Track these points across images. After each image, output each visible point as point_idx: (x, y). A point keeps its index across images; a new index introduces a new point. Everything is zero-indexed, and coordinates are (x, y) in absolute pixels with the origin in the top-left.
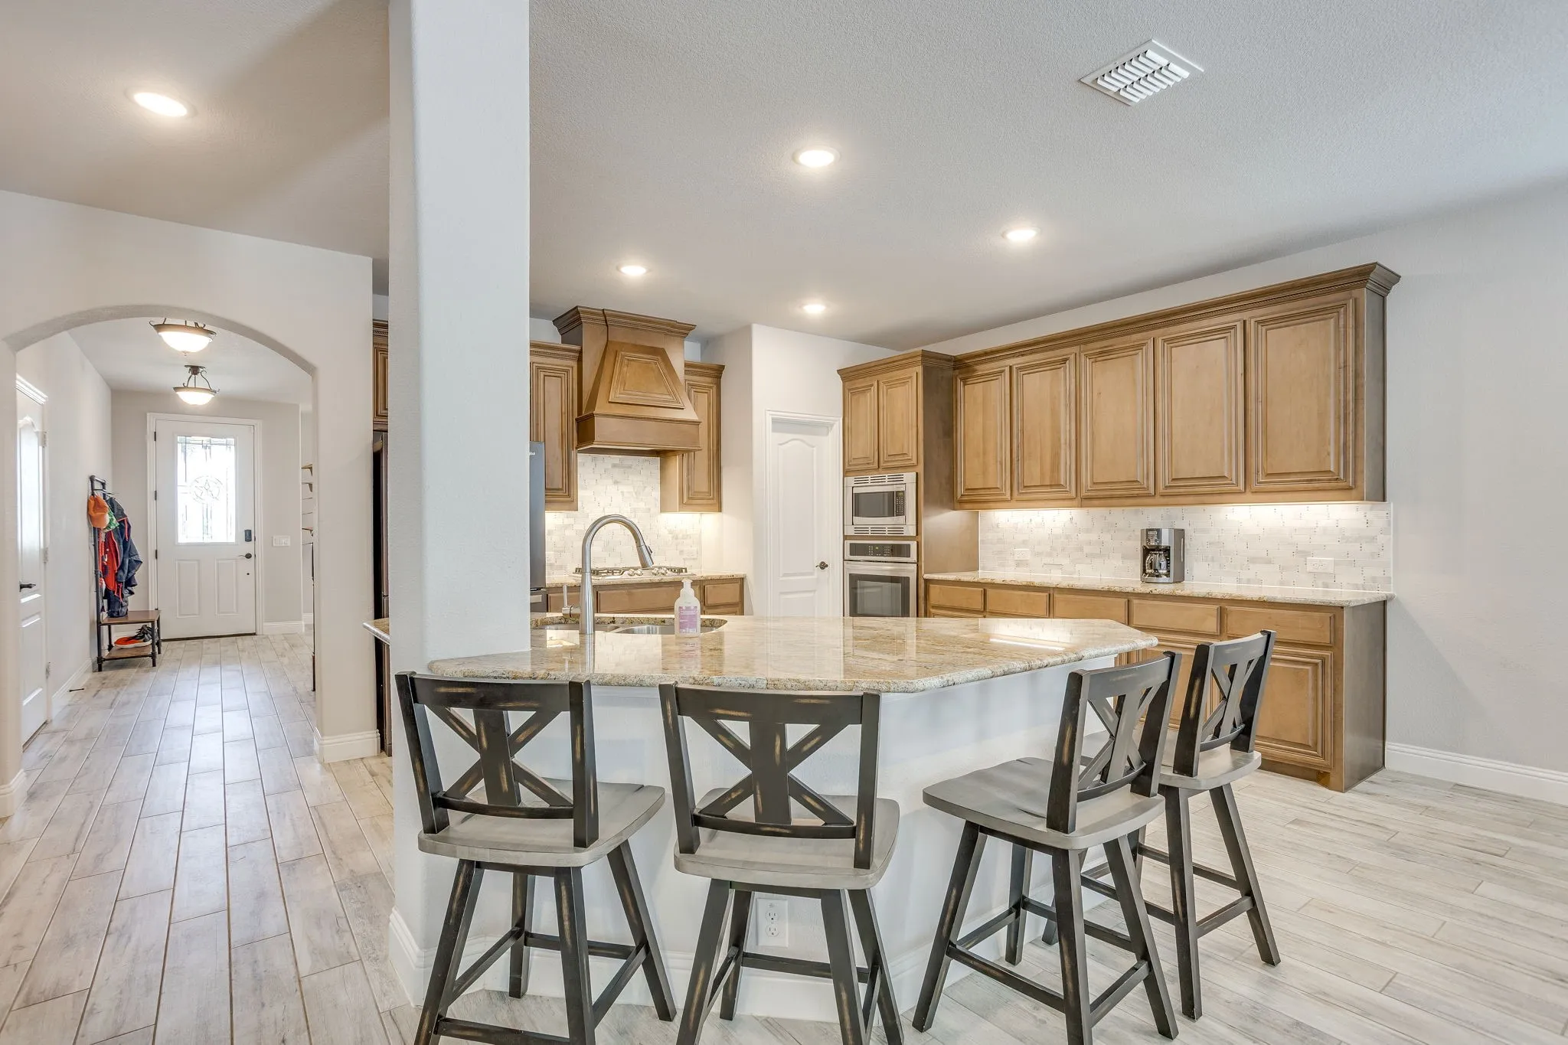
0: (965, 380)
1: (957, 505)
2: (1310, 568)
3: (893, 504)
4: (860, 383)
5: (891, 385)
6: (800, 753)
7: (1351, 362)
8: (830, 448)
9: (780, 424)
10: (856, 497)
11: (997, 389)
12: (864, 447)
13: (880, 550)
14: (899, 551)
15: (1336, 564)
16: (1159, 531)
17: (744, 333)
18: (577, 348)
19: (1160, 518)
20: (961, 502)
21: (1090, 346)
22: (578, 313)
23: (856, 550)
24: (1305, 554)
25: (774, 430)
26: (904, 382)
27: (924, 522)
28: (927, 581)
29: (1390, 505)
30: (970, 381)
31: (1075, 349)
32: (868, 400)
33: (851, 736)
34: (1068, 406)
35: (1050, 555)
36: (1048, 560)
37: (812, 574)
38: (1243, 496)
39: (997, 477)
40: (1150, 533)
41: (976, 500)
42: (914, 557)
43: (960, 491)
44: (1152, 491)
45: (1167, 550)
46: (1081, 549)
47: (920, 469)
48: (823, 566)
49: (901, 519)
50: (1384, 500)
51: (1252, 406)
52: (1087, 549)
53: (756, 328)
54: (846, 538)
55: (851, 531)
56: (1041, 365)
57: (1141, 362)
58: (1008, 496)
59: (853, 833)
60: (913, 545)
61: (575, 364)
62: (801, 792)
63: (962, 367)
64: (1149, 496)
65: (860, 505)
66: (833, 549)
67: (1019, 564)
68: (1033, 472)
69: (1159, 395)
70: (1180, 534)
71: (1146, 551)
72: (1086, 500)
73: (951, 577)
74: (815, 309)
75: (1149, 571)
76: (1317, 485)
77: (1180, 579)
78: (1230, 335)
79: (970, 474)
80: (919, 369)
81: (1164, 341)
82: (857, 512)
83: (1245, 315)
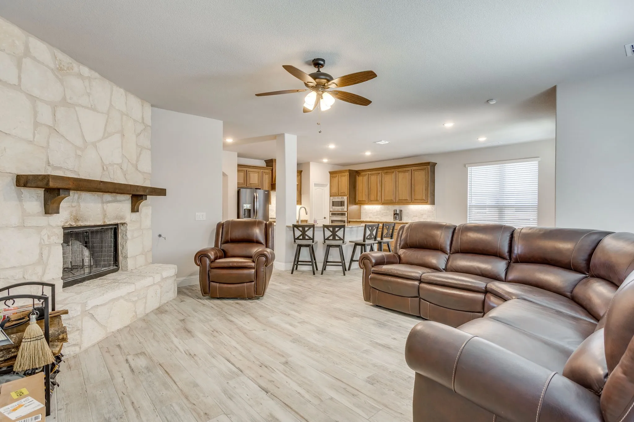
0: (358, 176)
1: (356, 204)
2: (423, 218)
3: (342, 204)
4: (334, 175)
5: (341, 176)
6: (337, 231)
7: (427, 179)
8: (327, 190)
9: (316, 185)
10: (333, 202)
11: (365, 178)
12: (335, 190)
13: (338, 214)
14: (343, 214)
15: (427, 217)
16: (397, 210)
17: (308, 164)
18: (272, 168)
19: (397, 208)
20: (357, 203)
21: (384, 171)
22: (272, 160)
23: (333, 214)
24: (423, 215)
25: (315, 186)
26: (345, 176)
27: (349, 208)
28: (349, 221)
29: (435, 206)
30: (359, 176)
31: (381, 171)
32: (336, 179)
33: (342, 229)
34: (380, 183)
35: (377, 215)
36: (376, 217)
37: (322, 220)
38: (411, 204)
39: (364, 198)
40: (395, 211)
41: (361, 203)
42: (346, 216)
43: (357, 201)
44: (395, 202)
45: (398, 214)
46: (383, 214)
47: (348, 196)
48: (325, 218)
49: (344, 207)
50: (434, 204)
51: (412, 186)
52: (384, 214)
53: (311, 163)
54: (330, 211)
55: (331, 210)
56: (374, 174)
57: (393, 175)
58: (367, 202)
59: (342, 240)
60: (346, 213)
61: (271, 171)
62: (337, 236)
63: (358, 173)
64: (395, 203)
65: (334, 204)
66: (328, 215)
67: (370, 217)
68: (372, 198)
69: (397, 183)
70: (401, 211)
71: (394, 214)
72: (383, 204)
73: (355, 220)
74: (325, 160)
75: (395, 218)
76: (422, 202)
77: (401, 220)
78: (409, 172)
79: (359, 197)
80: (348, 173)
81: (398, 172)
82: (333, 205)
83: (411, 168)
